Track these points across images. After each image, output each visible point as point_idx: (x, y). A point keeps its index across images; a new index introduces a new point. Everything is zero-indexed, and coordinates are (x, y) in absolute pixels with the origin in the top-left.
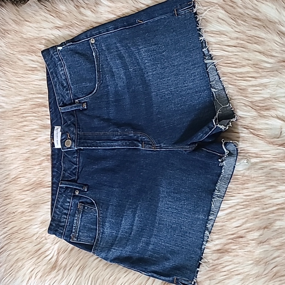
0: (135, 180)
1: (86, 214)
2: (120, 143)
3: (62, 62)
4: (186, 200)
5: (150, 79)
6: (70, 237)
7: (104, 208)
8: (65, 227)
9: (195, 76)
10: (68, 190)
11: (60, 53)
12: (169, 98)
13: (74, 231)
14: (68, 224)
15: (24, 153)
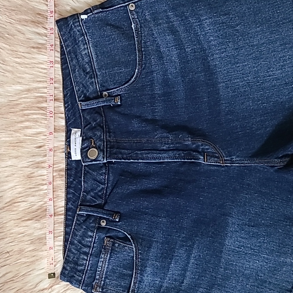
0: (190, 207)
1: (117, 254)
2: (171, 153)
3: (86, 38)
4: (267, 236)
5: (216, 65)
6: (92, 285)
7: (145, 247)
8: (85, 273)
9: (285, 60)
10: (90, 220)
11: (84, 25)
12: (245, 91)
13: (98, 277)
14: (89, 268)
15: (25, 167)
